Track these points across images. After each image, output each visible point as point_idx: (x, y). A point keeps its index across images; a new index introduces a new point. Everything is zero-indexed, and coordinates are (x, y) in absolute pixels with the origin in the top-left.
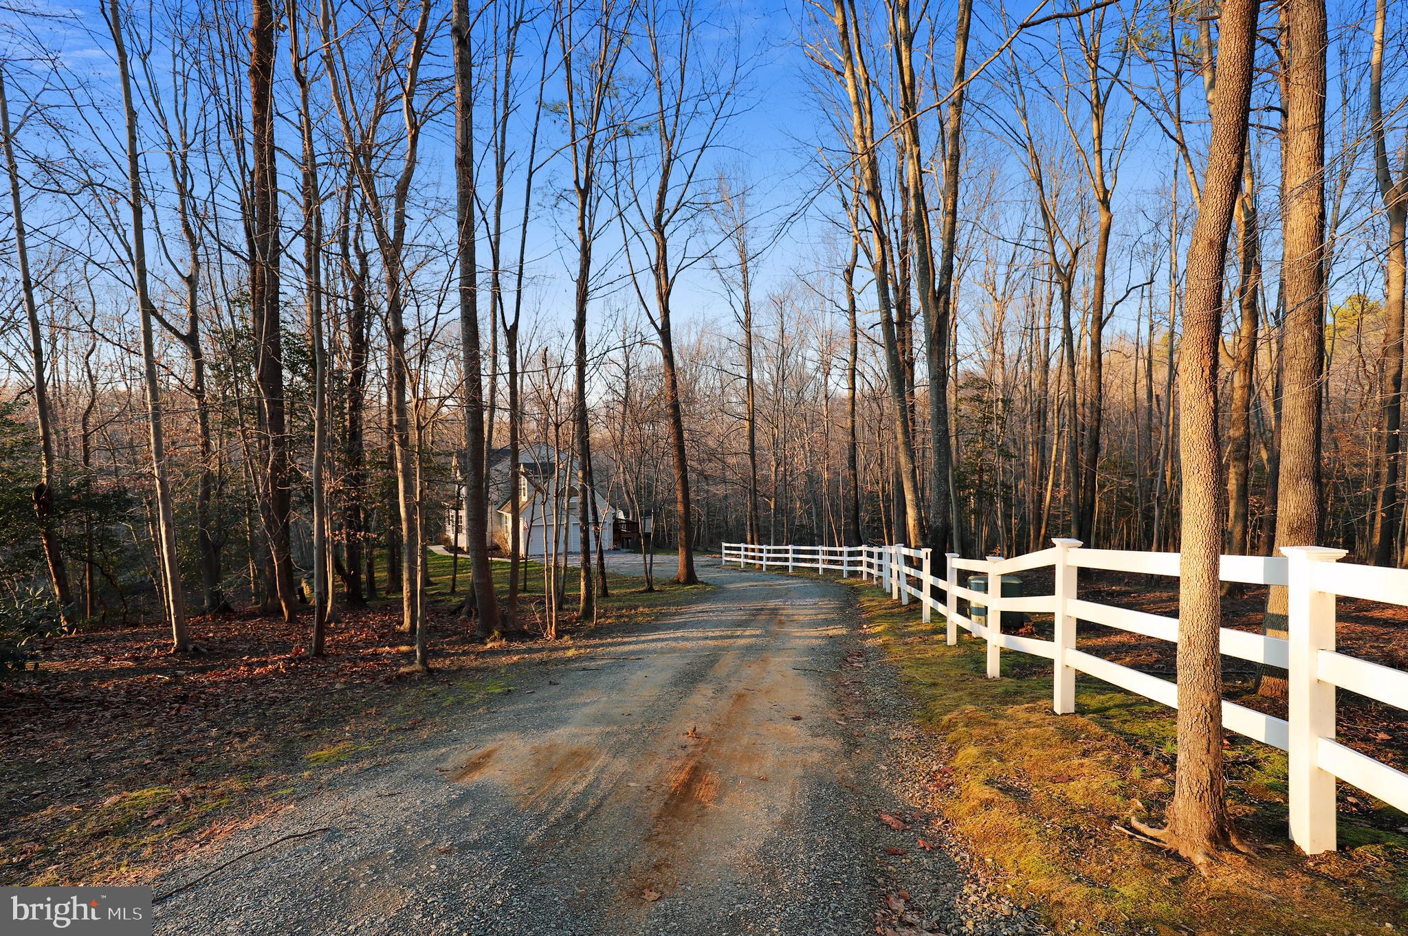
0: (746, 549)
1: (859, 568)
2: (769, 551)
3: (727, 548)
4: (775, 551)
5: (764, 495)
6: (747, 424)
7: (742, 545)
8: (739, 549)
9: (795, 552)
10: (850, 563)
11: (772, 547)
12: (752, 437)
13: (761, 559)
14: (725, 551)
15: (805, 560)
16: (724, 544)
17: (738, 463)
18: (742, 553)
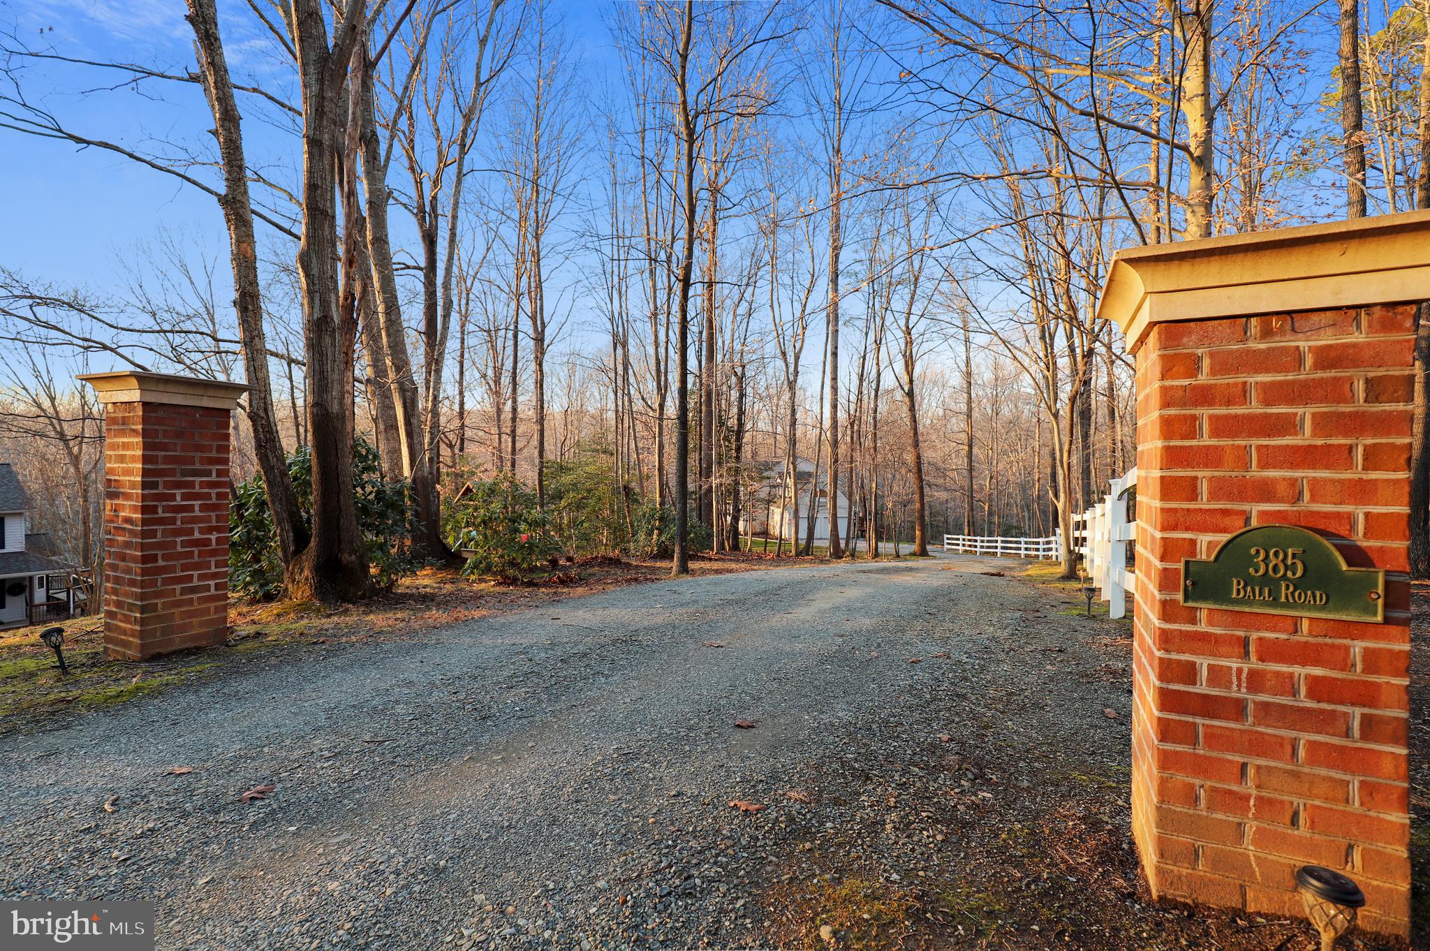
0: (964, 540)
1: (1050, 553)
2: (982, 541)
3: (948, 539)
4: (988, 541)
5: (980, 500)
6: (966, 448)
7: (961, 537)
8: (958, 539)
9: (1002, 542)
10: (1044, 550)
11: (986, 538)
12: (970, 455)
13: (976, 547)
14: (946, 541)
15: (1011, 548)
16: (946, 536)
17: (958, 478)
18: (960, 542)
